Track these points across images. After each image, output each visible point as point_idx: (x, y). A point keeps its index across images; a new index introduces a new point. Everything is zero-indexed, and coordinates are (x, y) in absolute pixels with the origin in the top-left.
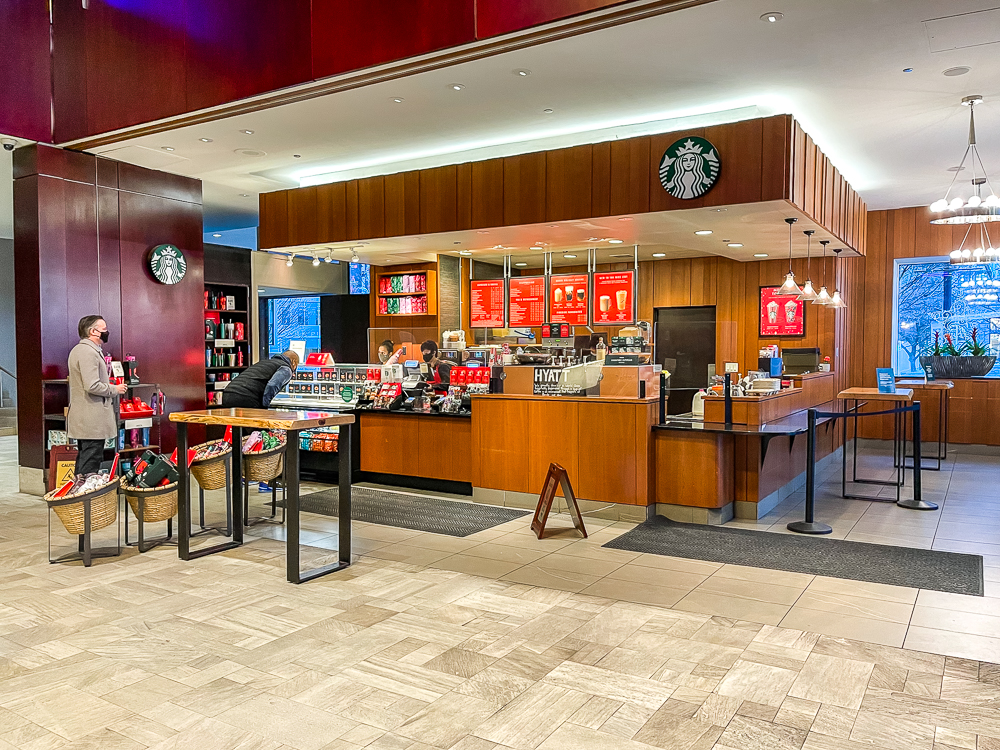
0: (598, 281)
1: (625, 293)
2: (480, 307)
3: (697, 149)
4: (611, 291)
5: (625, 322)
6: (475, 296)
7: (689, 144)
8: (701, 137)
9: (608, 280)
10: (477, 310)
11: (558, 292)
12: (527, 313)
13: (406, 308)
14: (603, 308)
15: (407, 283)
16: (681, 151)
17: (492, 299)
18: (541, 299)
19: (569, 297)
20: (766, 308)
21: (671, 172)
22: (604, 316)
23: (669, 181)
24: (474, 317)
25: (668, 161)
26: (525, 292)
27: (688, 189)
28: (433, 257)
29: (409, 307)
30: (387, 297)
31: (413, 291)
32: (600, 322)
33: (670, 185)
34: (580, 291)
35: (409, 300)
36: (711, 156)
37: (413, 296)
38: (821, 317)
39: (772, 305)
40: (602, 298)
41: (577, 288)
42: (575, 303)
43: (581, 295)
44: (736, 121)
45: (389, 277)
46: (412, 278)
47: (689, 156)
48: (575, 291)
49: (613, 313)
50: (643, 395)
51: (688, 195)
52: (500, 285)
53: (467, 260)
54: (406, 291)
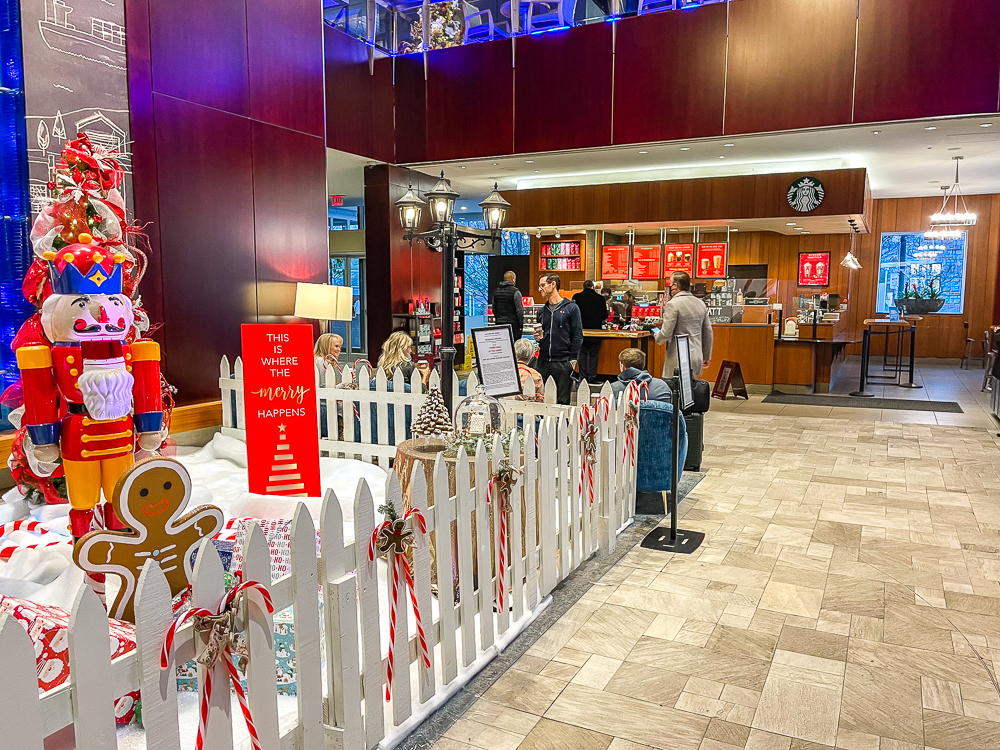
0: (701, 249)
1: (720, 257)
2: (610, 265)
3: (811, 184)
4: (710, 255)
5: (719, 276)
6: (606, 257)
7: (806, 180)
8: (814, 177)
9: (706, 248)
10: (607, 266)
11: (671, 255)
12: (647, 269)
13: (562, 266)
14: (703, 267)
15: (565, 248)
16: (801, 185)
17: (619, 260)
18: (657, 260)
19: (679, 259)
20: (803, 268)
21: (794, 196)
22: (705, 272)
23: (793, 201)
24: (604, 271)
25: (793, 190)
26: (645, 254)
27: (805, 206)
28: (584, 232)
29: (565, 265)
30: (547, 258)
31: (568, 254)
32: (702, 276)
33: (794, 203)
34: (687, 255)
35: (565, 260)
36: (819, 188)
37: (569, 258)
38: (840, 273)
39: (807, 265)
40: (703, 260)
41: (684, 253)
42: (683, 264)
43: (688, 258)
44: (834, 169)
45: (550, 243)
46: (568, 245)
47: (806, 188)
48: (683, 255)
49: (711, 271)
50: (770, 322)
51: (805, 210)
52: (626, 249)
53: (601, 232)
54: (563, 254)
